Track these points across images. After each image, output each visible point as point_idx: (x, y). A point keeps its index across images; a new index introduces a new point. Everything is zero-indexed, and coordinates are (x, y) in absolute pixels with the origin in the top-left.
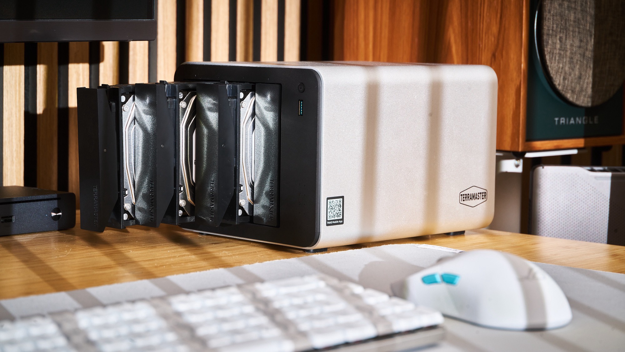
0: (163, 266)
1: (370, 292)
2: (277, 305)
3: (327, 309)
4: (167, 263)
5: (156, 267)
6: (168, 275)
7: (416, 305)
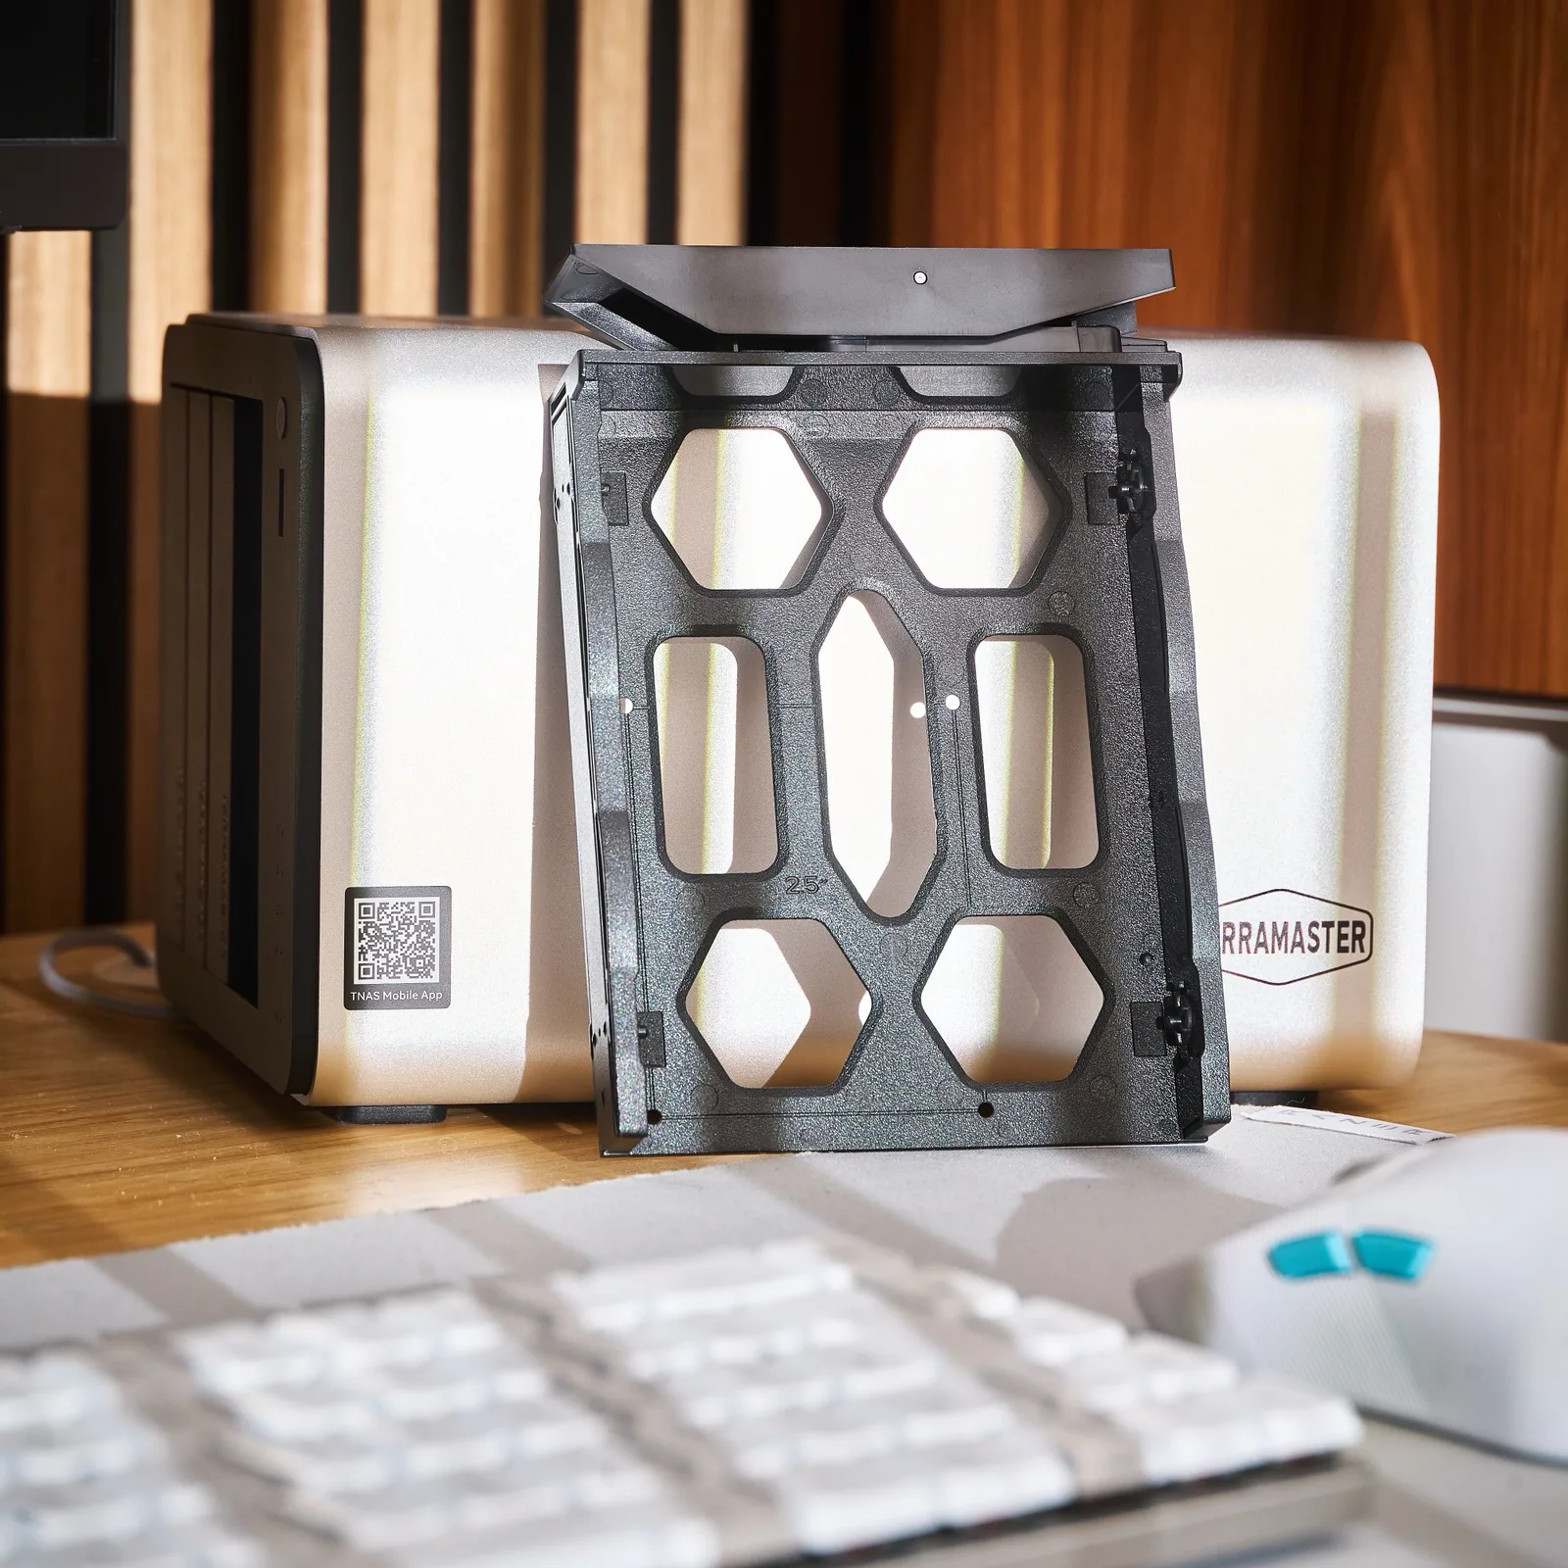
0: (154, 1198)
1: (1044, 1310)
2: (644, 1365)
3: (862, 1385)
4: (173, 1189)
5: (125, 1203)
6: (174, 1239)
7: (1246, 1368)
